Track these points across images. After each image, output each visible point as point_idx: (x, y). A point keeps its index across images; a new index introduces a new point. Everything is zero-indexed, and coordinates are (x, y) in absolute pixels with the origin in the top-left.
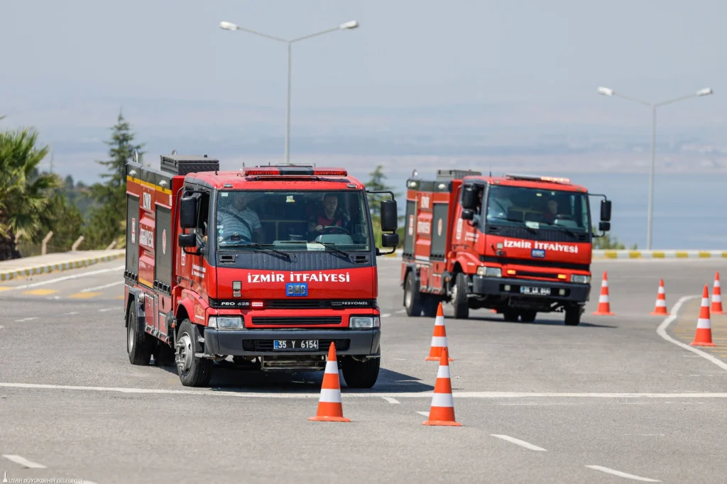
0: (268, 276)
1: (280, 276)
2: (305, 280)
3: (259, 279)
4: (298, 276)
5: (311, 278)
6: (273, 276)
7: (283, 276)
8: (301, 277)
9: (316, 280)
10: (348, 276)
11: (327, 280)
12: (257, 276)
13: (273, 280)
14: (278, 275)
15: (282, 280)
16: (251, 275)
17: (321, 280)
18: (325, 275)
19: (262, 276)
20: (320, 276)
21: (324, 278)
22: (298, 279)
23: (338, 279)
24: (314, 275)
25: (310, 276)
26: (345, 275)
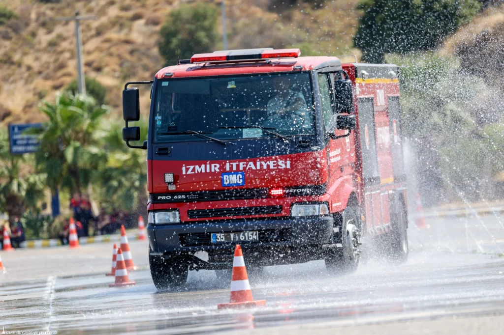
0: (203, 166)
1: (215, 166)
2: (241, 168)
3: (194, 170)
4: (234, 165)
5: (248, 166)
6: (208, 166)
7: (218, 166)
8: (238, 166)
9: (254, 168)
10: (288, 162)
11: (265, 167)
12: (192, 167)
13: (208, 171)
14: (213, 165)
15: (218, 170)
16: (186, 166)
17: (258, 168)
18: (263, 163)
19: (197, 167)
20: (258, 163)
21: (261, 165)
22: (234, 168)
23: (278, 165)
24: (251, 163)
25: (247, 165)
26: (286, 160)
